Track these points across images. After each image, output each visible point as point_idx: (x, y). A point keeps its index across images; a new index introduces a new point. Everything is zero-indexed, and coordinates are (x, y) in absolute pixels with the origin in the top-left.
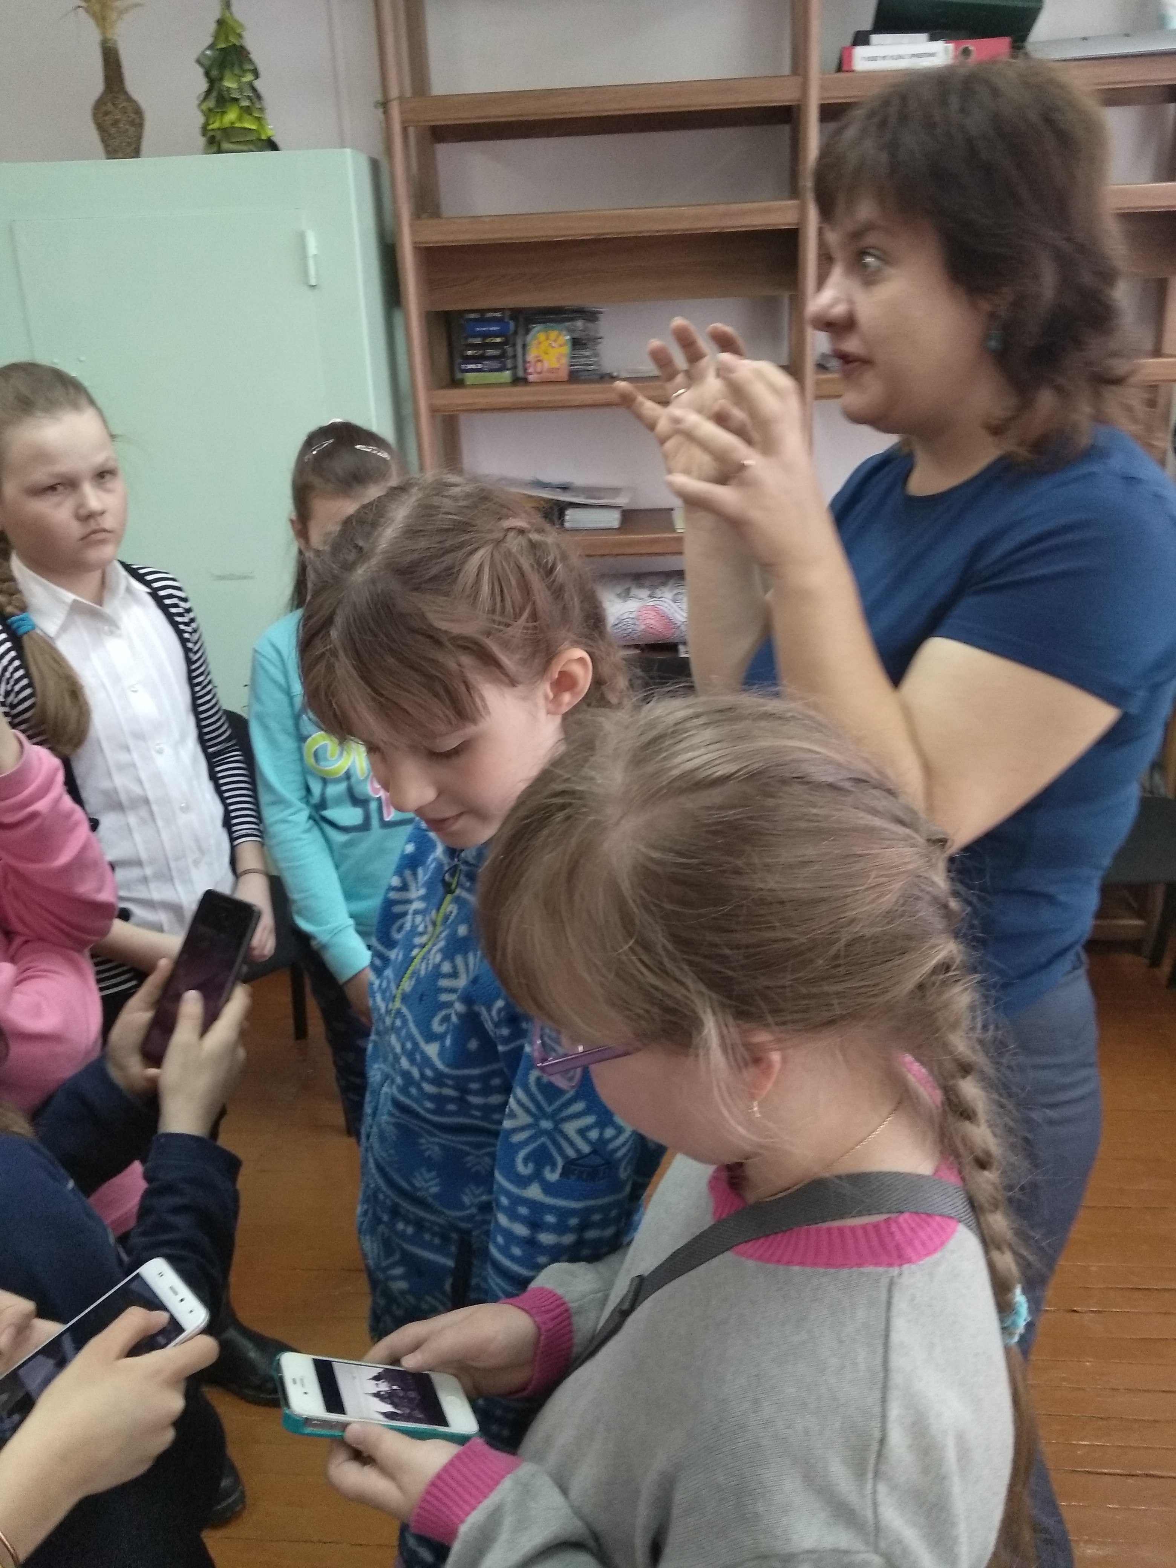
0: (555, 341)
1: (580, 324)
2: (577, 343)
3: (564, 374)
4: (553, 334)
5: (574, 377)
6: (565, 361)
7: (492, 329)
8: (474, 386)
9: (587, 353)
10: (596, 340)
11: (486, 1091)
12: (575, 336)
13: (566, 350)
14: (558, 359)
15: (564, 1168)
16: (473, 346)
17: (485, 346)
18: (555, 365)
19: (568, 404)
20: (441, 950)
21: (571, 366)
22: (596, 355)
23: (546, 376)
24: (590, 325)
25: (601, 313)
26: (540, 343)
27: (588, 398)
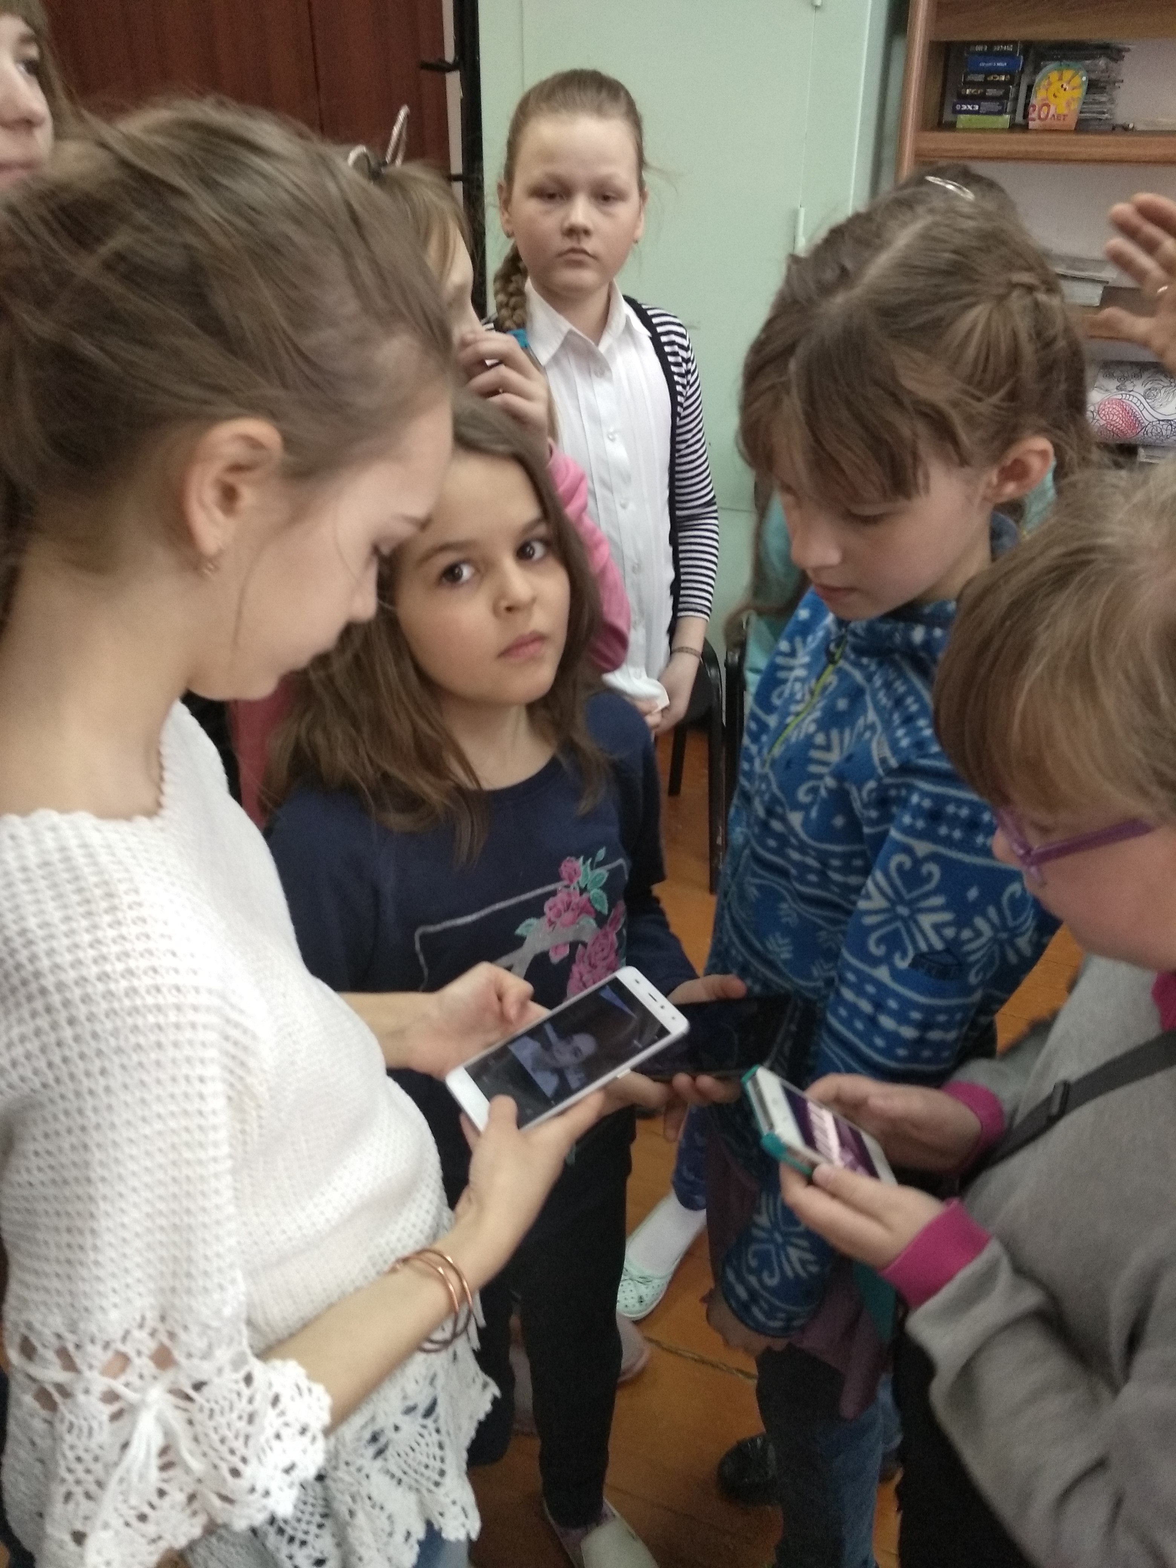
0: (1069, 82)
1: (1102, 62)
2: (1093, 86)
3: (1071, 122)
4: (1068, 74)
5: (1082, 126)
6: (1075, 106)
7: (998, 64)
8: (965, 130)
9: (1103, 99)
10: (1114, 83)
11: (846, 869)
12: (1093, 76)
13: (1080, 93)
14: (1068, 104)
15: (914, 959)
16: (972, 84)
17: (986, 84)
18: (1063, 110)
19: (1073, 157)
20: (815, 721)
21: (1081, 112)
22: (1112, 101)
23: (1050, 123)
24: (1112, 64)
25: (1128, 50)
26: (1050, 84)
27: (1098, 152)
